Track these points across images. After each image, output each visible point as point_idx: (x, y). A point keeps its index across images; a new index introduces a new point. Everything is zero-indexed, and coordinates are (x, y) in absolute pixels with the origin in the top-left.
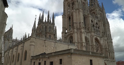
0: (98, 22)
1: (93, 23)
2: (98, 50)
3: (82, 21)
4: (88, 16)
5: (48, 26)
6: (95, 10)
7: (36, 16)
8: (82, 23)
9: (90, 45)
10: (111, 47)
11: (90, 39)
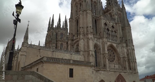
0: (115, 25)
1: (107, 26)
2: (114, 59)
3: (90, 25)
4: (100, 18)
5: (59, 32)
6: (112, 10)
7: (29, 22)
8: (90, 27)
9: (101, 53)
10: (132, 56)
11: (101, 47)
